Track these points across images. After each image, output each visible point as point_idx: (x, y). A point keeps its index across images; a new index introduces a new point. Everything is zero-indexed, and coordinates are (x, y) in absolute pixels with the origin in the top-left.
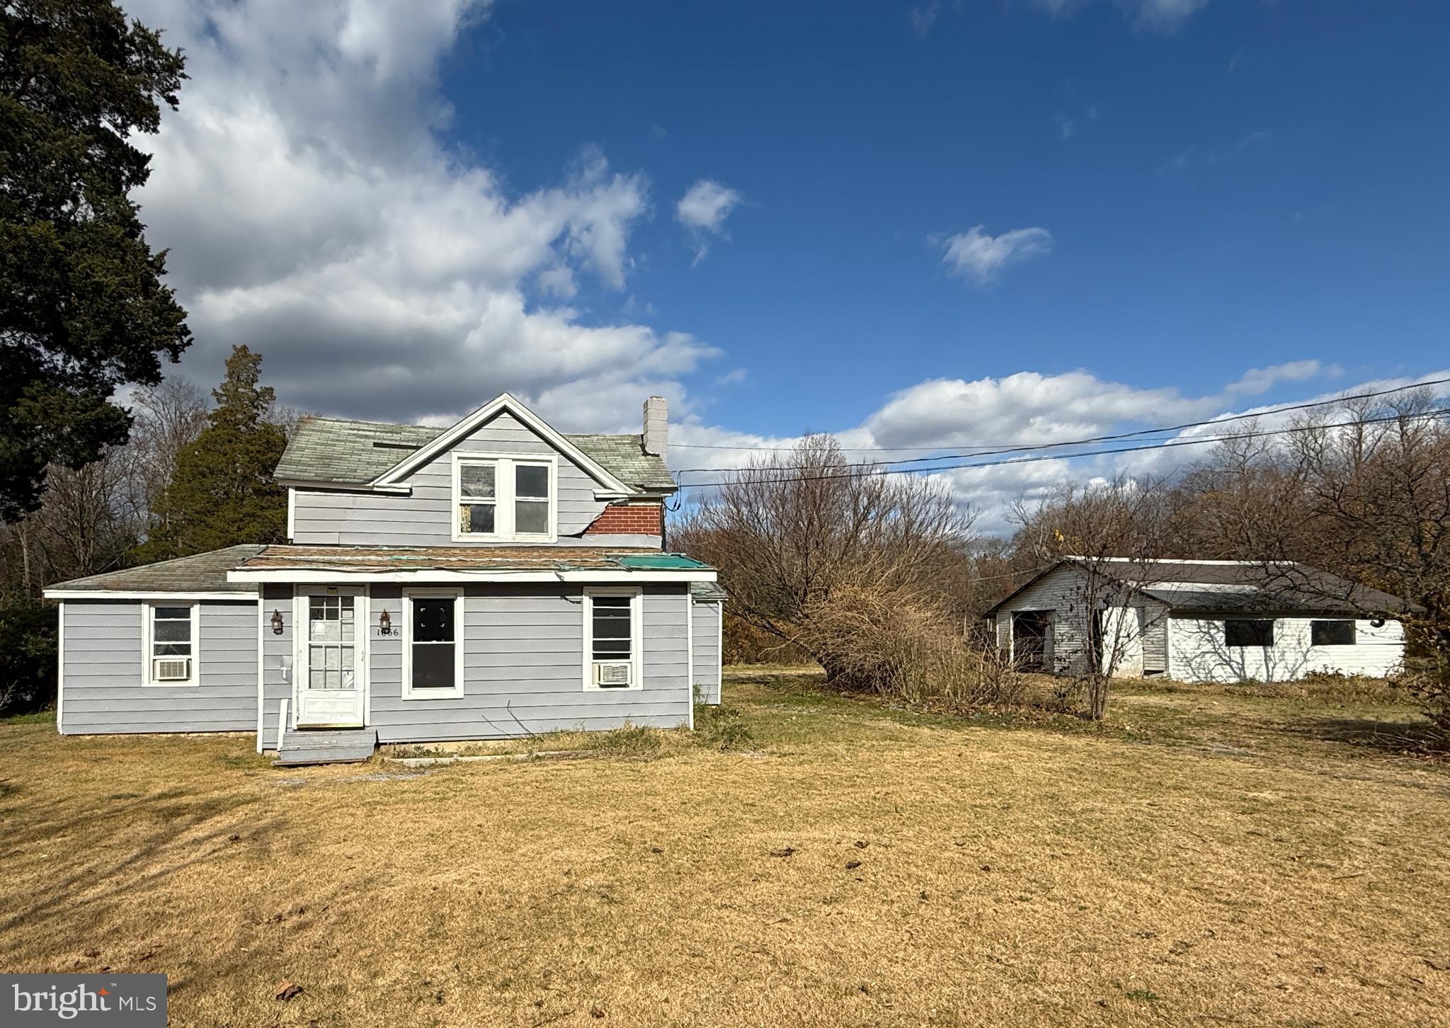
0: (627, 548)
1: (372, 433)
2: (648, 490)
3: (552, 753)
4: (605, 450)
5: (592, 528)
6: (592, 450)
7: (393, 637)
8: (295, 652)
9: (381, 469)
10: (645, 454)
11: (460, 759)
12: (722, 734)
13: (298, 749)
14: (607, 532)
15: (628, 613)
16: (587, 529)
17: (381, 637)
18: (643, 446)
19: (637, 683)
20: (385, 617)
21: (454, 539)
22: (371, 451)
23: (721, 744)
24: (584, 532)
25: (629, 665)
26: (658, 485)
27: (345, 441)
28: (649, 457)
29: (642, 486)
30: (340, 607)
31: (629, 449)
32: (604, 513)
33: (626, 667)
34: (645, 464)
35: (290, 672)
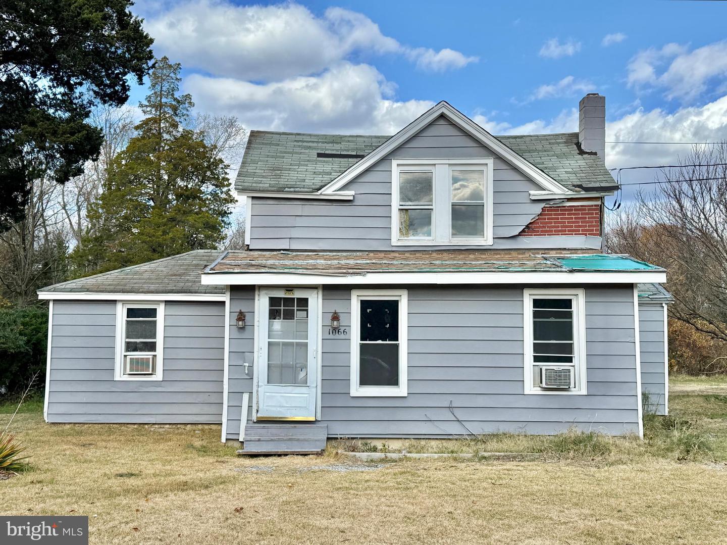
0: (565, 249)
1: (315, 144)
2: (587, 190)
3: (497, 454)
4: (538, 151)
5: (528, 230)
6: (525, 151)
7: (342, 336)
8: (256, 350)
9: (326, 178)
10: (582, 152)
11: (408, 455)
12: (679, 445)
13: (259, 440)
14: (544, 233)
15: (570, 315)
16: (523, 231)
17: (331, 336)
18: (578, 145)
19: (580, 388)
20: (335, 317)
21: (394, 242)
22: (316, 162)
23: (677, 454)
24: (520, 234)
25: (572, 369)
26: (597, 185)
27: (292, 153)
28: (585, 156)
29: (580, 186)
30: (295, 308)
31: (565, 149)
32: (541, 214)
33: (569, 371)
34: (582, 163)
35: (251, 367)
